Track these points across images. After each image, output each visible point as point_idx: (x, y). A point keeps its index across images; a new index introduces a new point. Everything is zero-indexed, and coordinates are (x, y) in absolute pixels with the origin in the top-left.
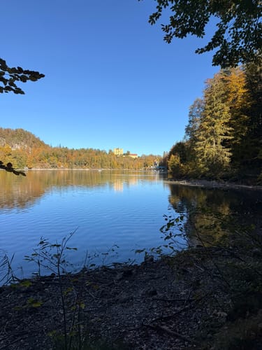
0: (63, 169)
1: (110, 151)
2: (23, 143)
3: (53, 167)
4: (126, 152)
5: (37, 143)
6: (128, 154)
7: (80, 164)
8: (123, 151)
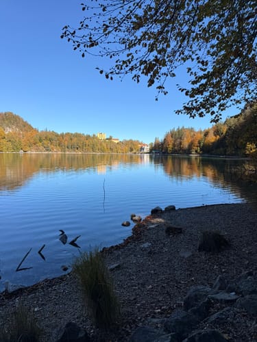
0: (56, 153)
1: (94, 135)
2: (14, 127)
3: (47, 150)
4: (108, 137)
5: (26, 126)
6: (110, 139)
7: (72, 147)
8: (106, 136)
